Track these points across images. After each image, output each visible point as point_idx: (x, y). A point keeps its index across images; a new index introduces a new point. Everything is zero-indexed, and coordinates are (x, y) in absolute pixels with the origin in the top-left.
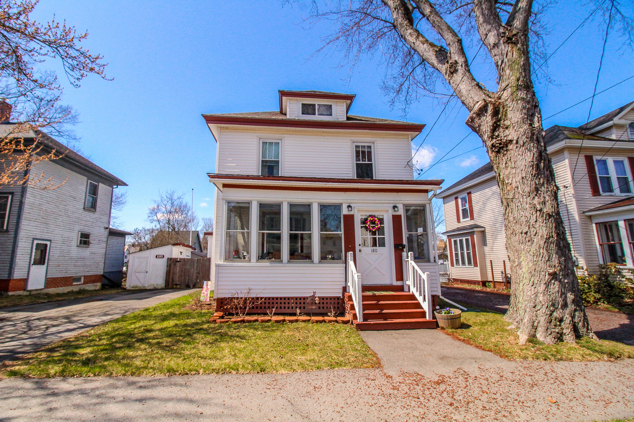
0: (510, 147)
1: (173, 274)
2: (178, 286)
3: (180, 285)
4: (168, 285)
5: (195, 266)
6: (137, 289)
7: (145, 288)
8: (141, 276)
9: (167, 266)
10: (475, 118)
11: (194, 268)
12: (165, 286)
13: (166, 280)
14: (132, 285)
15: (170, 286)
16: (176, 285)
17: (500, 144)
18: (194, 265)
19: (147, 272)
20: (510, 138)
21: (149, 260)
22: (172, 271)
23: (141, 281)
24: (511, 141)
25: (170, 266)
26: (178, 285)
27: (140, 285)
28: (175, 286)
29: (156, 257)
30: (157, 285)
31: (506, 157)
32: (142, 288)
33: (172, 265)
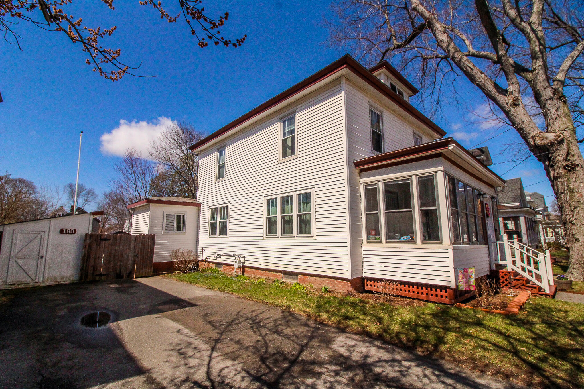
0: (577, 169)
1: (95, 259)
2: (103, 278)
3: (107, 275)
4: (87, 276)
5: (132, 247)
6: (20, 287)
7: (37, 284)
8: (30, 265)
9: (85, 247)
10: (556, 144)
11: (130, 249)
12: (81, 278)
13: (82, 270)
14: (9, 281)
15: (90, 278)
16: (101, 275)
17: (572, 165)
18: (130, 245)
19: (42, 257)
20: (577, 163)
21: (46, 236)
22: (92, 256)
23: (30, 273)
24: (578, 165)
25: (90, 246)
26: (104, 275)
27: (28, 280)
28: (97, 278)
29: (61, 231)
30: (63, 278)
31: (575, 175)
32: (31, 285)
33: (94, 247)
